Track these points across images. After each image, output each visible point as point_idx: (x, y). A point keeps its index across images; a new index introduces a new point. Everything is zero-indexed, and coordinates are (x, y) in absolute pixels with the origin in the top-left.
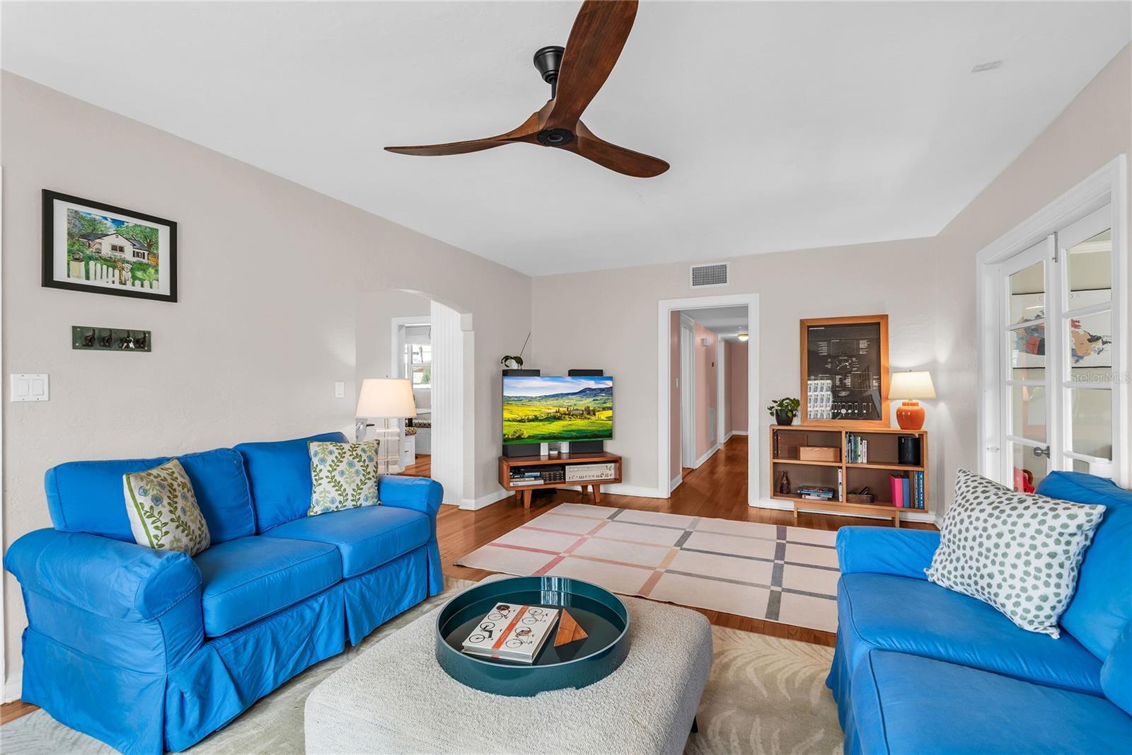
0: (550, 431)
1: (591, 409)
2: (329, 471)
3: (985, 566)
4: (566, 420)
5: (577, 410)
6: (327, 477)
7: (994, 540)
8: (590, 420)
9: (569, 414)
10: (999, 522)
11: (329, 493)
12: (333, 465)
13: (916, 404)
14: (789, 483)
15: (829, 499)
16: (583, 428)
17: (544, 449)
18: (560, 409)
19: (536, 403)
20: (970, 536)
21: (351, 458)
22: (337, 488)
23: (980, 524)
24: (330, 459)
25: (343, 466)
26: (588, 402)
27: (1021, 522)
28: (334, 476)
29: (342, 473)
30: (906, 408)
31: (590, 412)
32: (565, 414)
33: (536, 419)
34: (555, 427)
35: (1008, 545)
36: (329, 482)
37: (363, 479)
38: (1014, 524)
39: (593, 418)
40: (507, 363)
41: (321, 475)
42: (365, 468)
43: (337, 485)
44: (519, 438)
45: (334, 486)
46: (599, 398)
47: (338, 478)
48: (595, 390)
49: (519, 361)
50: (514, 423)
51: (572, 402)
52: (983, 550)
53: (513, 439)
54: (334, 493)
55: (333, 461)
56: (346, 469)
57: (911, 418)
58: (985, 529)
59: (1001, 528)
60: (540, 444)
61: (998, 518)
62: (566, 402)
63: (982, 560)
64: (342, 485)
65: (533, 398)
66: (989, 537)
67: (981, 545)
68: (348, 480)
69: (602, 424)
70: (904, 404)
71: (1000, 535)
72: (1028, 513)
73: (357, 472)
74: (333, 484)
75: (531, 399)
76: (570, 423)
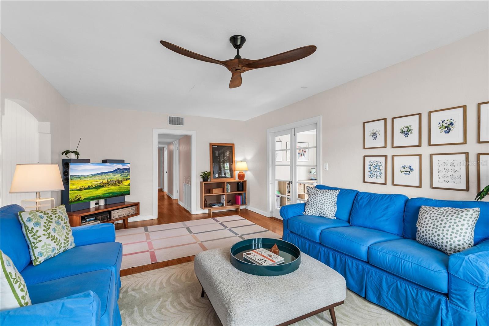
0: (97, 194)
1: (120, 180)
2: (44, 230)
3: (323, 207)
4: (106, 187)
5: (112, 181)
6: (44, 235)
7: (324, 201)
8: (119, 186)
9: (108, 184)
10: (324, 197)
11: (49, 245)
12: (46, 225)
13: (243, 172)
14: (207, 203)
15: (221, 206)
16: (115, 191)
17: (93, 205)
18: (103, 181)
19: (89, 178)
20: (318, 201)
21: (56, 219)
22: (55, 240)
23: (320, 198)
24: (42, 222)
25: (53, 225)
26: (118, 176)
27: (328, 196)
28: (50, 233)
29: (54, 230)
30: (240, 173)
31: (119, 182)
32: (106, 184)
33: (89, 188)
34: (100, 192)
35: (327, 201)
36: (48, 238)
37: (67, 231)
38: (327, 196)
39: (121, 185)
40: (68, 155)
41: (38, 234)
42: (66, 224)
43: (54, 239)
44: (79, 200)
45: (52, 240)
46: (124, 174)
47: (53, 234)
48: (122, 169)
49: (77, 153)
50: (75, 191)
51: (110, 177)
52: (322, 204)
53: (74, 201)
54: (53, 245)
55: (45, 223)
56: (56, 226)
57: (241, 176)
58: (321, 199)
59: (325, 198)
60: (90, 202)
61: (323, 196)
62: (107, 177)
63: (322, 206)
64: (57, 238)
65: (87, 176)
66: (323, 200)
67: (321, 202)
68: (60, 234)
69: (125, 188)
70: (240, 172)
71: (325, 199)
72: (329, 193)
73: (63, 227)
74: (51, 238)
75: (86, 176)
76: (108, 188)
